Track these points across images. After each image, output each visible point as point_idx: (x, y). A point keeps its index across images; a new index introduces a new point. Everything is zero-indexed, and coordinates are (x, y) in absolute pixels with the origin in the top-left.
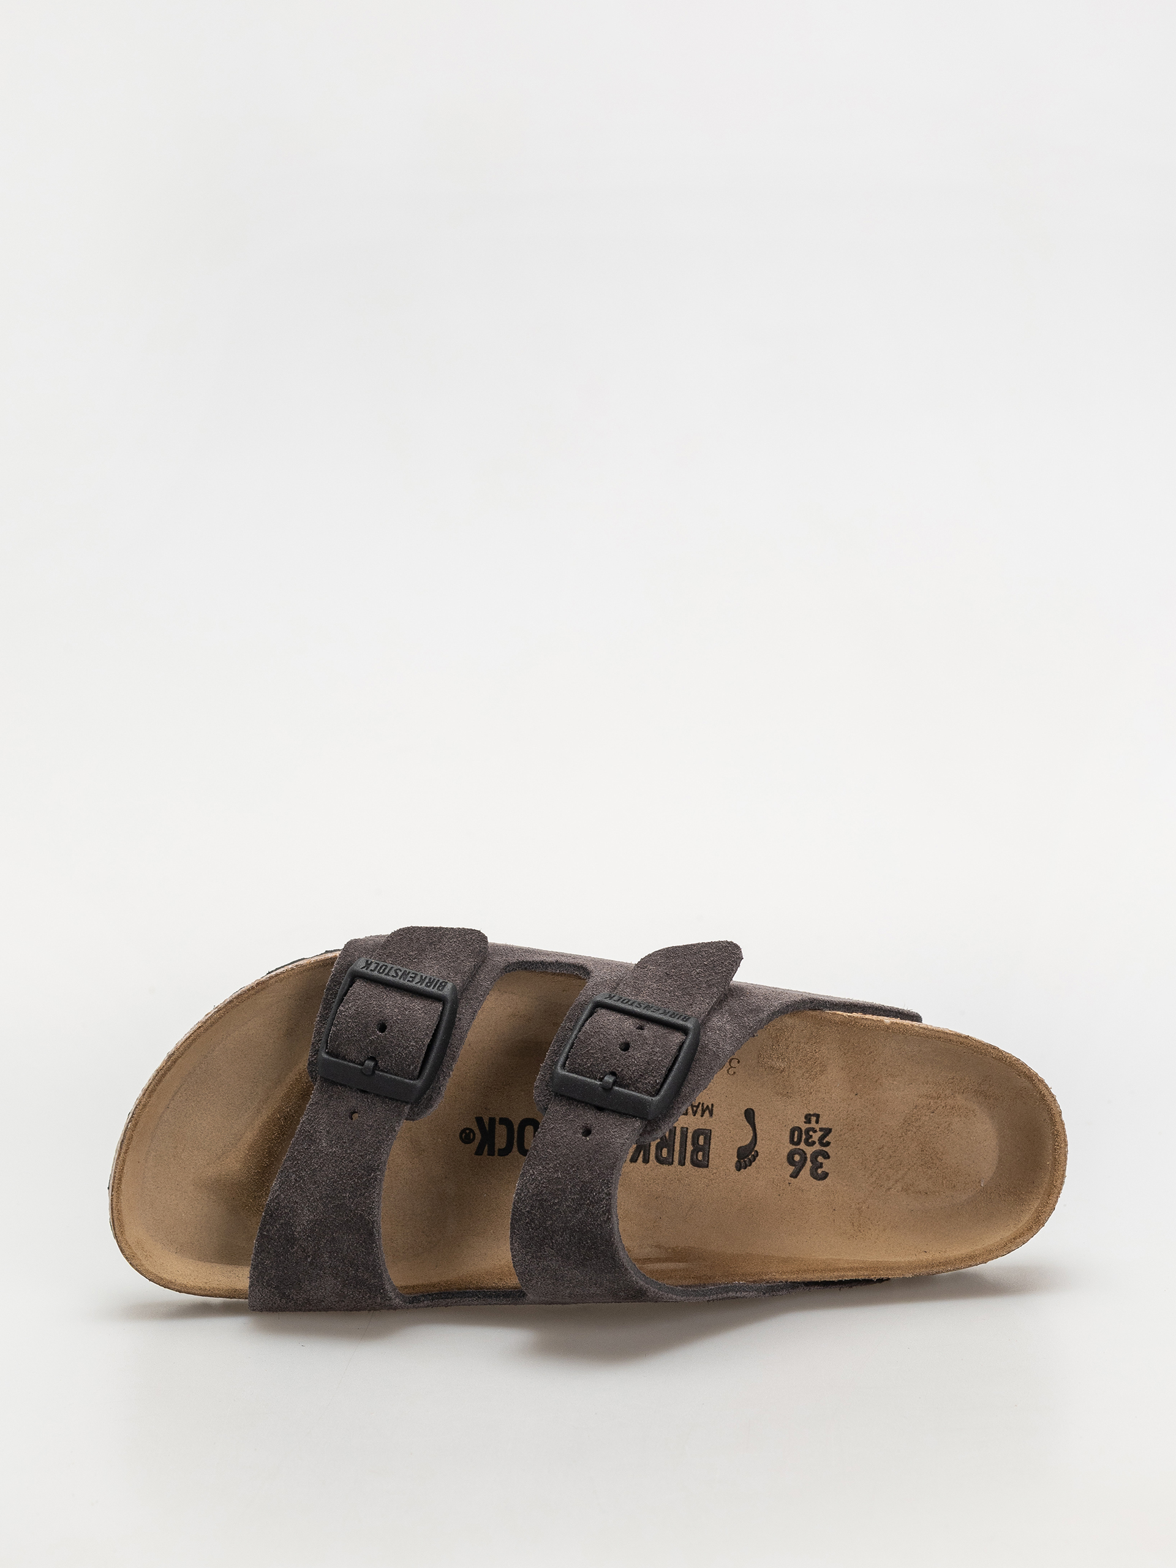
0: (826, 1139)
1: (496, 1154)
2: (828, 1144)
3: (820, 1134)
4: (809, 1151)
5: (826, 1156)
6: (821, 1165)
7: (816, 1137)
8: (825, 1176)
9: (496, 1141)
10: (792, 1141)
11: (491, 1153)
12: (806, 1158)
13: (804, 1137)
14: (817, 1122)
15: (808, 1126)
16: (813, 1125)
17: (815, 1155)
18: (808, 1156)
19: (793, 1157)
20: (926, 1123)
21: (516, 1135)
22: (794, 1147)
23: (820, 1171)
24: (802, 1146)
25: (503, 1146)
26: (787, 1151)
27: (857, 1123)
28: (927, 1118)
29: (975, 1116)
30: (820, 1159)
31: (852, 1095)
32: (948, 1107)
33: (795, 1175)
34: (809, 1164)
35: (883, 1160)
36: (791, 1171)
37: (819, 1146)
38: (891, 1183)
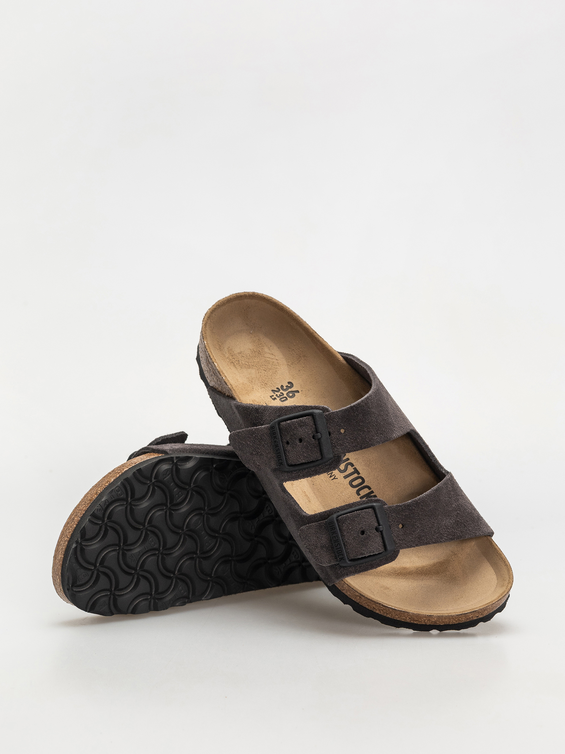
0: (276, 390)
1: (371, 490)
2: (277, 388)
3: (276, 393)
4: (285, 393)
5: (282, 386)
6: (287, 386)
7: (278, 394)
8: (289, 383)
9: (367, 493)
10: (287, 399)
11: (372, 492)
12: (289, 392)
13: (282, 397)
14: (273, 396)
15: (277, 398)
16: (275, 396)
17: (285, 390)
18: (287, 392)
19: (292, 396)
20: (245, 361)
21: (360, 487)
22: (288, 398)
23: (289, 385)
24: (285, 395)
25: (367, 489)
26: (291, 399)
27: (262, 383)
28: (242, 362)
29: (229, 347)
30: (285, 388)
31: (254, 389)
32: (233, 357)
33: (298, 392)
34: (290, 390)
35: (268, 367)
36: (297, 394)
37: (281, 391)
38: (274, 360)
